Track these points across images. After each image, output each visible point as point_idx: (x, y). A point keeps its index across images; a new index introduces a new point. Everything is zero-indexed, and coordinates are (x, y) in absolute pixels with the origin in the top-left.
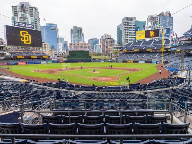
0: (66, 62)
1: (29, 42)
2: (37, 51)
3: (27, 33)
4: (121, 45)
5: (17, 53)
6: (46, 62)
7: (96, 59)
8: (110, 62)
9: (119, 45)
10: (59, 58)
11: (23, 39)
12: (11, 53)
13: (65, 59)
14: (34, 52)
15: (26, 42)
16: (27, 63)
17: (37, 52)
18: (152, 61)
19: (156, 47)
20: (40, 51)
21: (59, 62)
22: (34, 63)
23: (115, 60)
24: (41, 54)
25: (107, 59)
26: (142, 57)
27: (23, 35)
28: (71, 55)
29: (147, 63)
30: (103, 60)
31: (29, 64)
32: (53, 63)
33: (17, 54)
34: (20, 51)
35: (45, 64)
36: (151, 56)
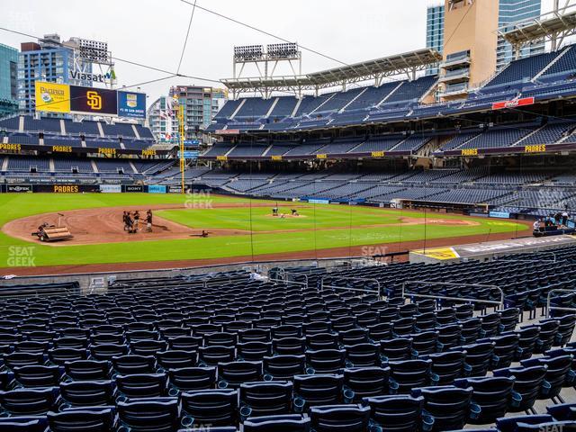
18: (146, 186)
19: (122, 145)
36: (121, 172)
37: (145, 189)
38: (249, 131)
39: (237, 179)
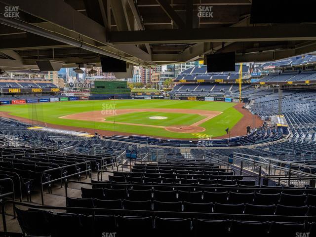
0: (90, 98)
2: (40, 80)
4: (174, 71)
5: (8, 83)
6: (58, 98)
7: (138, 94)
8: (161, 98)
9: (169, 71)
10: (77, 92)
13: (88, 94)
14: (36, 82)
16: (26, 102)
17: (41, 82)
18: (224, 98)
19: (229, 77)
20: (45, 80)
21: (78, 98)
22: (39, 101)
23: (168, 95)
24: (48, 86)
25: (156, 94)
26: (210, 92)
28: (97, 87)
29: (217, 100)
30: (150, 96)
31: (30, 102)
32: (69, 100)
33: (8, 86)
34: (12, 79)
35: (57, 102)
36: (222, 91)
37: (224, 100)
38: (280, 66)
39: (267, 96)
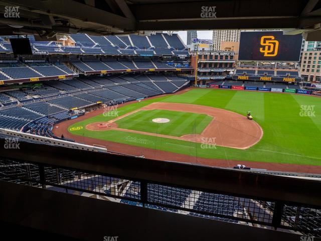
1: (273, 53)
3: (273, 38)
6: (282, 89)
11: (264, 49)
12: (238, 71)
14: (278, 70)
15: (268, 53)
16: (245, 88)
22: (257, 89)
27: (265, 42)
31: (248, 89)
32: (297, 92)
34: (254, 68)
35: (278, 93)
